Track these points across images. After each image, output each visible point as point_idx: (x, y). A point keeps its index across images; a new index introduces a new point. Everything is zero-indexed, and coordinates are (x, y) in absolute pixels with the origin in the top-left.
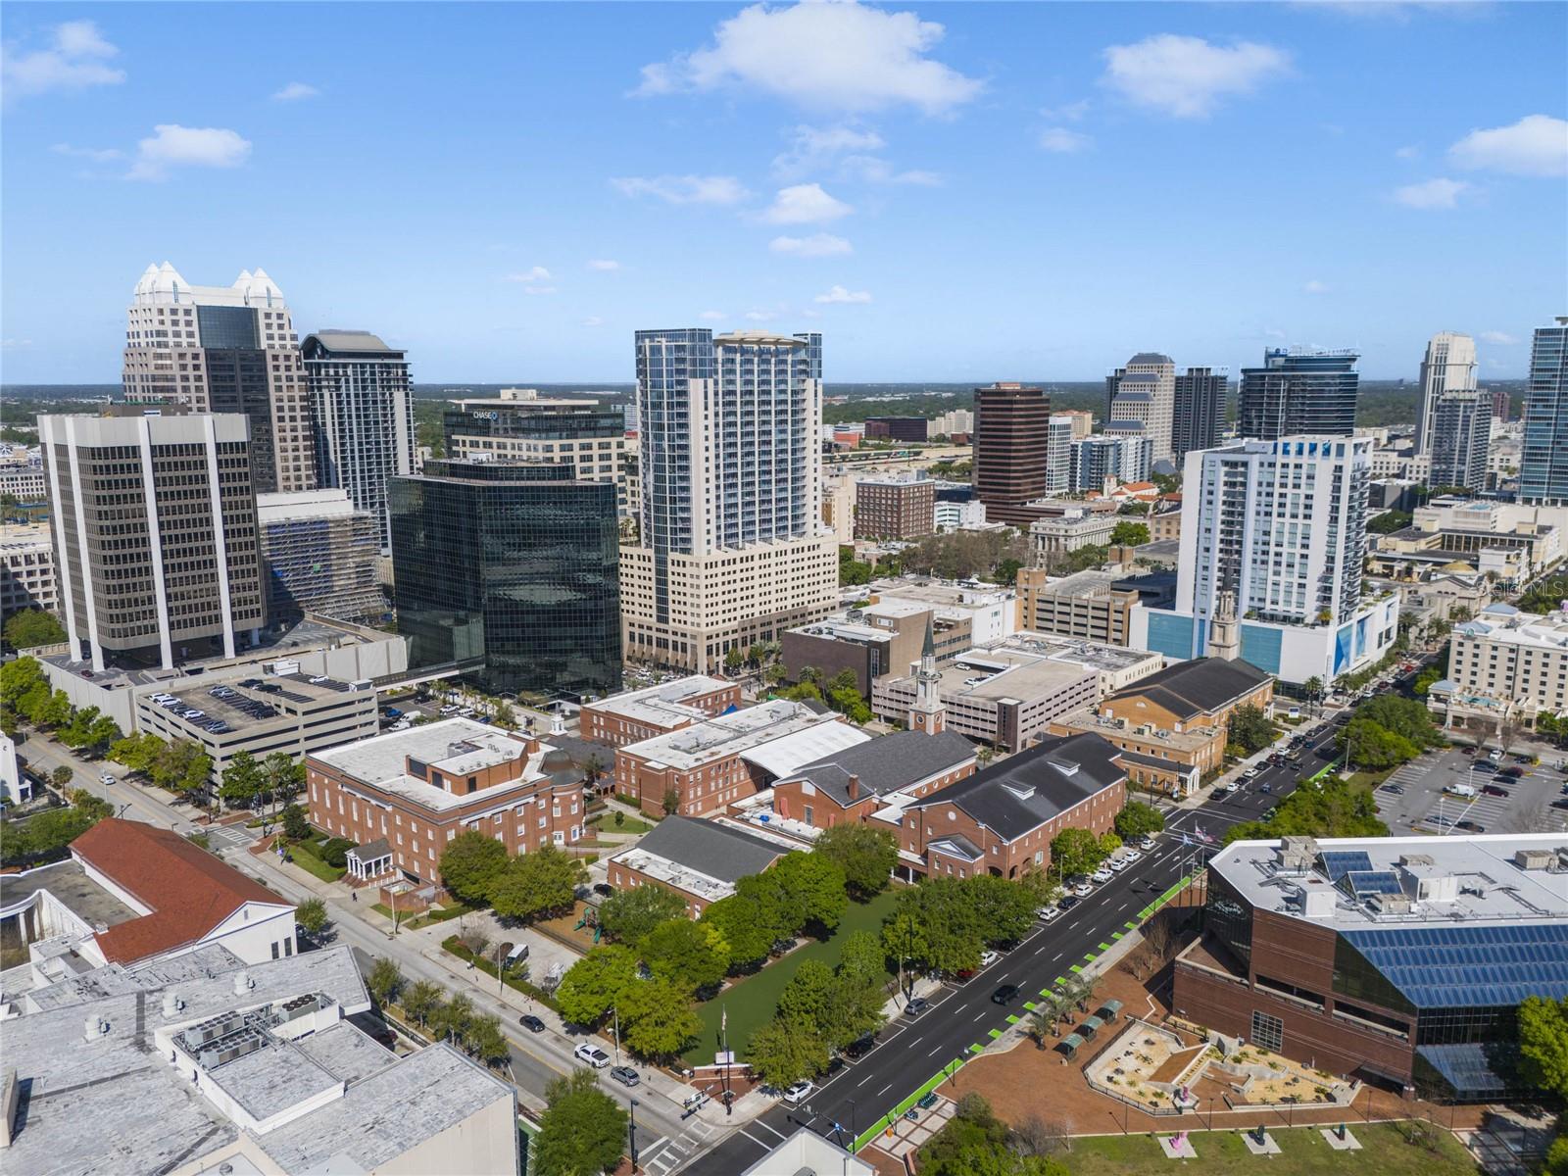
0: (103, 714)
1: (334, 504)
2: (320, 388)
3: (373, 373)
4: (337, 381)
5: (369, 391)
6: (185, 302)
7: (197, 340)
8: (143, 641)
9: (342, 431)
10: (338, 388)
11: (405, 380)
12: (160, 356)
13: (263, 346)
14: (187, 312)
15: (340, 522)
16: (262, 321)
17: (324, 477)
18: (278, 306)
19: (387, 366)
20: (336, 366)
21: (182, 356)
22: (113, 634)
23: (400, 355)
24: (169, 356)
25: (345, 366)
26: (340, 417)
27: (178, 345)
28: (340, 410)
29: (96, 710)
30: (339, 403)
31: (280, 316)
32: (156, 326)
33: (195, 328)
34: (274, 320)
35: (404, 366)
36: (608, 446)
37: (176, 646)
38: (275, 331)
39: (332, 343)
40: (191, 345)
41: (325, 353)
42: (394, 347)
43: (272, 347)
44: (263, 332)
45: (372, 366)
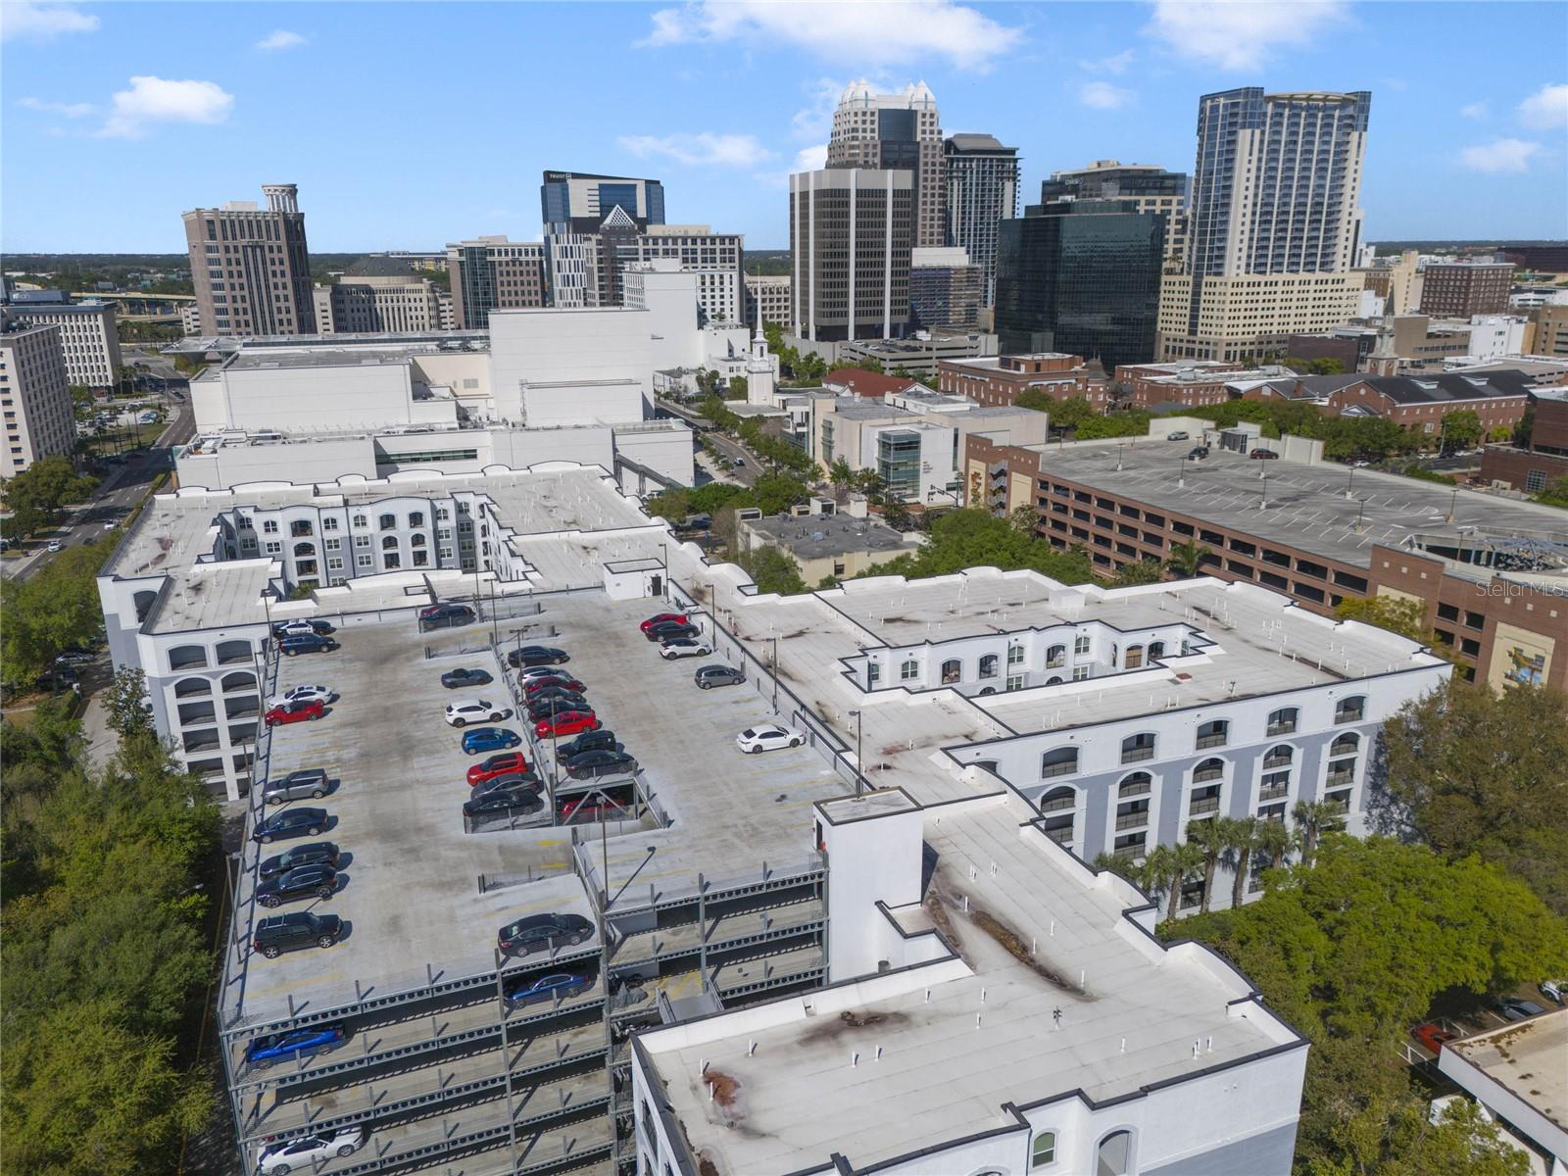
0: (820, 356)
1: (956, 257)
2: (951, 178)
3: (991, 166)
4: (964, 172)
5: (987, 181)
6: (872, 106)
7: (876, 135)
8: (838, 321)
9: (964, 213)
10: (964, 178)
11: (1015, 172)
12: (852, 147)
13: (919, 139)
14: (873, 114)
15: (958, 270)
16: (920, 120)
17: (948, 242)
18: (931, 107)
19: (1003, 160)
20: (965, 160)
21: (867, 146)
22: (824, 315)
23: (1012, 152)
24: (858, 147)
25: (971, 160)
26: (964, 201)
27: (864, 138)
28: (964, 196)
29: (815, 354)
30: (964, 190)
31: (932, 116)
32: (852, 125)
33: (876, 126)
34: (928, 119)
35: (1016, 161)
36: (1170, 203)
37: (857, 328)
38: (928, 128)
39: (962, 145)
40: (872, 138)
41: (957, 151)
42: (1006, 144)
43: (924, 139)
44: (920, 128)
45: (991, 160)
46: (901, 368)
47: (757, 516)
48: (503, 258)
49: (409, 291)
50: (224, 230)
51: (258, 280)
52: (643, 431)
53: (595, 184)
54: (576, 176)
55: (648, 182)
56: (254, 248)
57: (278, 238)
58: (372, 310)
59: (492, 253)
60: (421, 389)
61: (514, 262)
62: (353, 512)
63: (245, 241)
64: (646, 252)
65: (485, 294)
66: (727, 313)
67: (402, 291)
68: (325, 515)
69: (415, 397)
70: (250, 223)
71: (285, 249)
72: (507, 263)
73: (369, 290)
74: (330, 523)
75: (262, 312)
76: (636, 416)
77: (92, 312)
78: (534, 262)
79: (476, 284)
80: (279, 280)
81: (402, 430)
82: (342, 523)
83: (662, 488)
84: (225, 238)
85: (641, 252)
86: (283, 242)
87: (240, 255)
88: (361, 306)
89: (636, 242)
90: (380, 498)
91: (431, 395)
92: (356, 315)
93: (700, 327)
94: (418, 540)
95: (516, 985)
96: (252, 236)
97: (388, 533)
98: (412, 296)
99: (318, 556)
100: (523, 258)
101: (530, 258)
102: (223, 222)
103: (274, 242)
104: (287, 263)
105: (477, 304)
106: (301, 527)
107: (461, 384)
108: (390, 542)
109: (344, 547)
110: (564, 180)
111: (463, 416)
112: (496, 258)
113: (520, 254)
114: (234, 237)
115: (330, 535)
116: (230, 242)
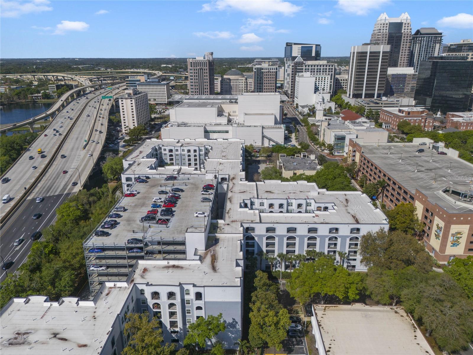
1: (410, 71)
2: (416, 43)
3: (431, 39)
4: (421, 41)
5: (429, 44)
6: (387, 22)
7: (387, 31)
9: (419, 55)
10: (421, 43)
11: (440, 41)
12: (378, 35)
13: (403, 32)
14: (387, 24)
15: (410, 75)
16: (404, 25)
17: (410, 64)
18: (408, 21)
19: (436, 37)
20: (422, 37)
21: (383, 35)
22: (355, 90)
23: (441, 34)
24: (380, 35)
25: (424, 37)
26: (420, 51)
27: (383, 32)
28: (420, 49)
30: (420, 47)
31: (408, 24)
32: (379, 28)
33: (388, 28)
34: (407, 25)
35: (441, 37)
38: (406, 28)
39: (422, 32)
40: (386, 32)
41: (421, 34)
42: (440, 31)
43: (404, 32)
44: (403, 28)
45: (432, 37)
46: (370, 109)
47: (285, 156)
48: (266, 71)
49: (240, 80)
50: (194, 65)
51: (201, 78)
52: (273, 128)
53: (300, 46)
54: (295, 44)
55: (316, 45)
56: (200, 69)
57: (206, 67)
58: (230, 85)
59: (263, 69)
60: (220, 113)
61: (269, 72)
62: (182, 148)
63: (198, 68)
64: (306, 69)
65: (260, 80)
66: (326, 88)
67: (238, 80)
68: (176, 148)
69: (218, 116)
70: (200, 63)
71: (208, 70)
72: (267, 72)
73: (230, 79)
74: (177, 150)
75: (201, 86)
76: (272, 123)
77: (164, 84)
78: (274, 72)
79: (258, 78)
80: (206, 78)
81: (214, 124)
82: (179, 150)
83: (275, 144)
84: (194, 67)
85: (304, 69)
86: (208, 68)
87: (197, 71)
88: (227, 84)
89: (303, 66)
90: (191, 145)
91: (223, 115)
92: (226, 86)
93: (315, 93)
94: (195, 156)
95: (130, 249)
96: (200, 66)
97: (189, 154)
98: (240, 81)
99: (174, 157)
100: (271, 71)
101: (273, 71)
102: (194, 63)
103: (205, 68)
104: (208, 73)
105: (258, 83)
106: (171, 151)
107: (232, 112)
108: (189, 156)
109: (179, 156)
110: (292, 45)
111: (229, 121)
112: (264, 71)
113: (271, 69)
114: (196, 67)
115: (177, 153)
116: (195, 68)
